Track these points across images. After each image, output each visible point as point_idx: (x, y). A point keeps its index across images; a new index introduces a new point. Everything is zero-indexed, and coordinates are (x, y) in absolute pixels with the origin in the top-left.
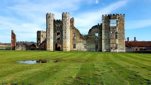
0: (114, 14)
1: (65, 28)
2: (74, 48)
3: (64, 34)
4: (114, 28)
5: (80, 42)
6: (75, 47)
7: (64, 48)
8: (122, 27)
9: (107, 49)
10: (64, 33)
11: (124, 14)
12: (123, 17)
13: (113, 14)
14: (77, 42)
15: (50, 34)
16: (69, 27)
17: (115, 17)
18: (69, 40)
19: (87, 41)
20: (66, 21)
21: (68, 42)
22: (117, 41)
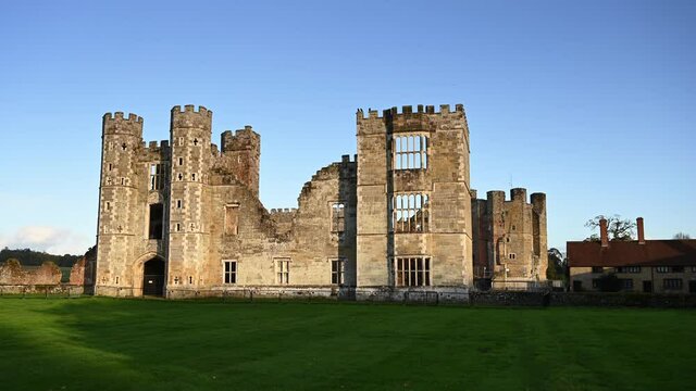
0: (410, 108)
1: (178, 179)
2: (227, 281)
3: (172, 211)
4: (412, 178)
5: (258, 250)
6: (230, 278)
7: (171, 283)
8: (450, 174)
9: (379, 287)
10: (172, 205)
11: (460, 108)
12: (455, 122)
13: (404, 108)
14: (243, 251)
15: (113, 211)
16: (199, 175)
17: (412, 121)
18: (197, 242)
19: (292, 244)
20: (184, 148)
21: (191, 249)
22: (425, 241)
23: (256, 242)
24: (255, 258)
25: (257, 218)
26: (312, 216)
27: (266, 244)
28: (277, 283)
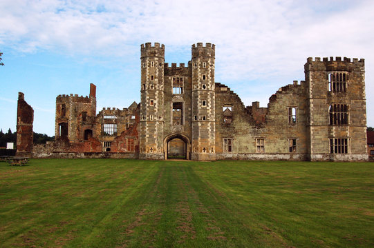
0: (340, 58)
1: (202, 88)
2: (226, 150)
3: (199, 108)
5: (246, 133)
7: (201, 152)
8: (359, 95)
9: (324, 154)
10: (199, 104)
12: (361, 68)
13: (337, 58)
14: (236, 133)
15: (156, 106)
16: (214, 86)
18: (214, 127)
19: (266, 130)
20: (206, 70)
23: (244, 128)
24: (243, 137)
27: (250, 129)
28: (257, 151)
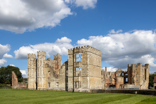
0: (77, 48)
6: (49, 86)
7: (38, 87)
8: (86, 62)
11: (88, 46)
12: (87, 50)
14: (51, 81)
16: (42, 66)
17: (78, 50)
18: (42, 79)
19: (59, 79)
20: (39, 60)
21: (41, 80)
22: (80, 78)
23: (53, 79)
24: (53, 82)
25: (53, 74)
26: (62, 73)
27: (55, 79)
28: (57, 87)
